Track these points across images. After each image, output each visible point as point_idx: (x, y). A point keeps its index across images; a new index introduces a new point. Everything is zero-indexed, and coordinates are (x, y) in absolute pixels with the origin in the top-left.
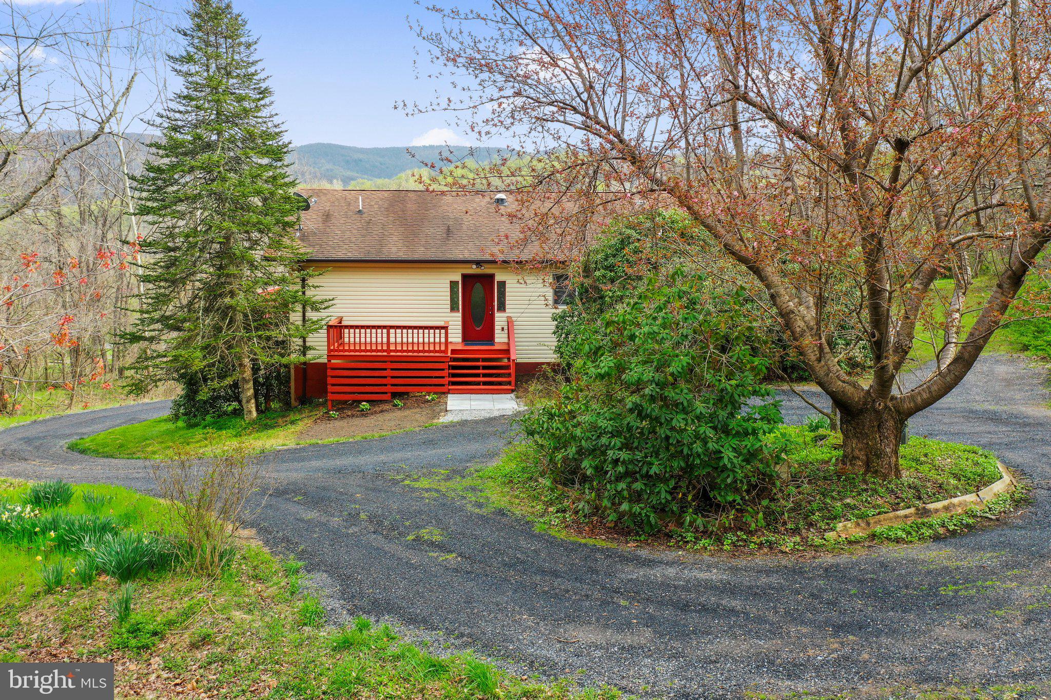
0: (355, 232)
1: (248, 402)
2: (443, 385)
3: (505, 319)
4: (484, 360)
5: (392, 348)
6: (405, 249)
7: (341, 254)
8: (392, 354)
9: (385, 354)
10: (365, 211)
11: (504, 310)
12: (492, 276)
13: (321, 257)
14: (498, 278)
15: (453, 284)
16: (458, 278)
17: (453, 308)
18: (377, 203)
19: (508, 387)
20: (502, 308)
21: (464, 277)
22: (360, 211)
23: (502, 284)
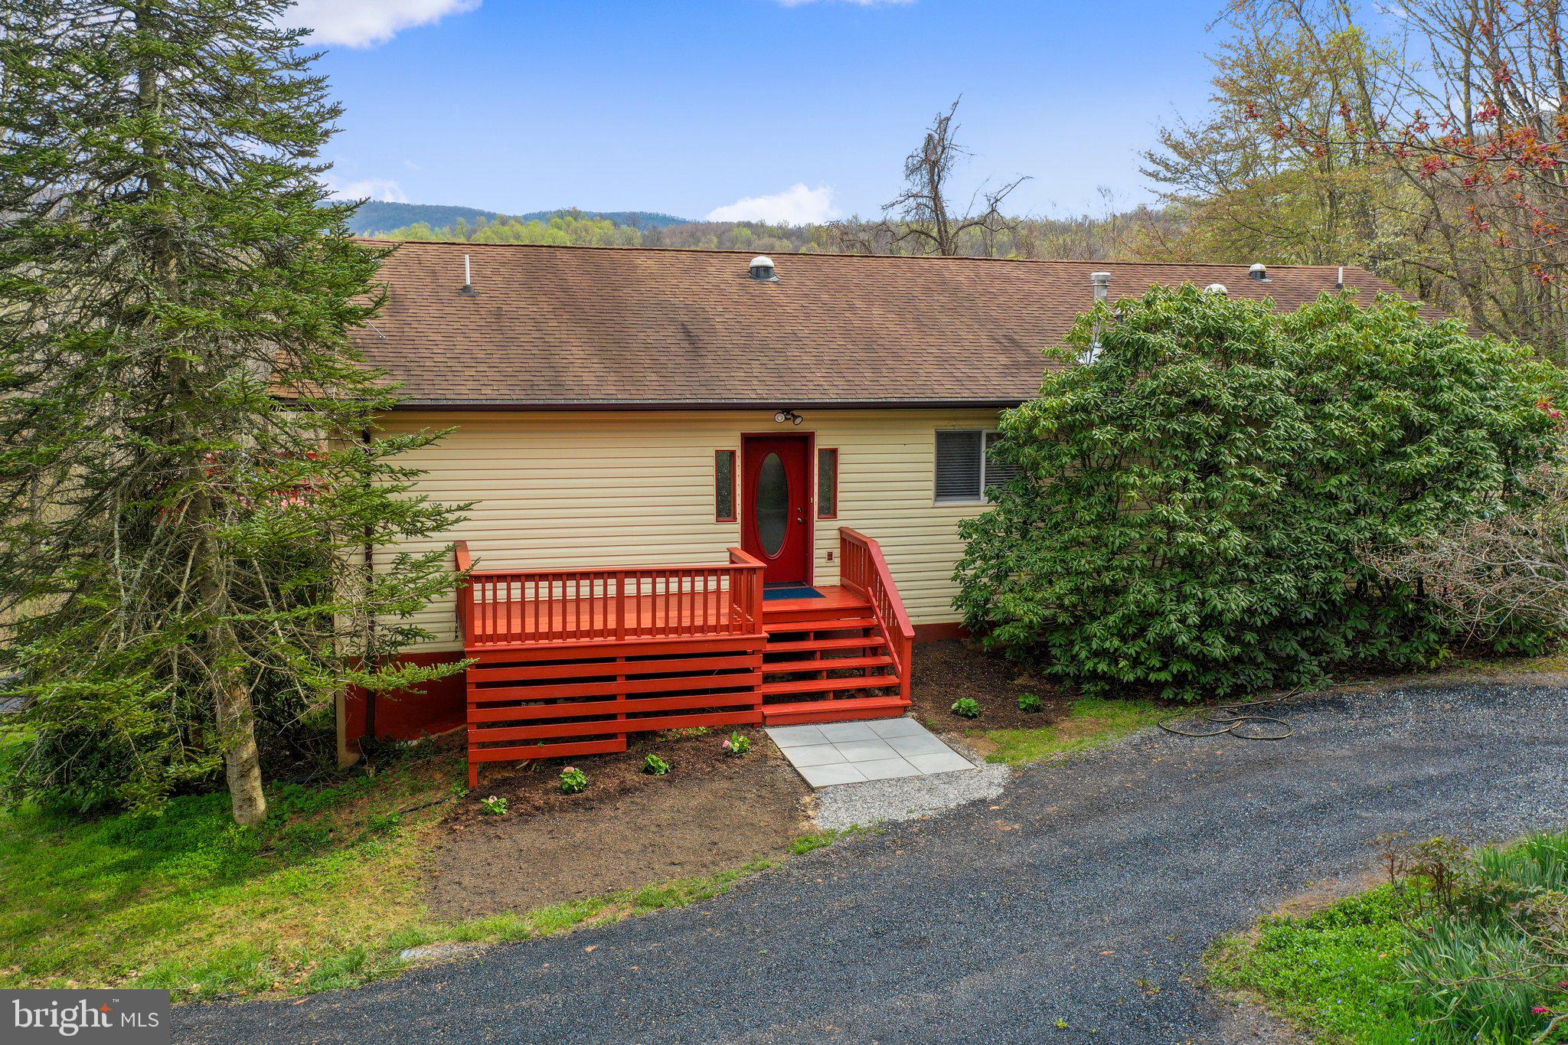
0: (475, 336)
1: (244, 775)
2: (749, 707)
3: (836, 534)
4: (820, 635)
5: (630, 622)
6: (612, 377)
7: (465, 392)
8: (630, 639)
9: (612, 640)
10: (478, 288)
11: (834, 515)
12: (805, 441)
13: (418, 398)
14: (822, 442)
15: (724, 460)
16: (733, 443)
17: (724, 511)
18: (496, 272)
19: (896, 701)
20: (830, 510)
21: (748, 440)
22: (466, 289)
23: (831, 456)
